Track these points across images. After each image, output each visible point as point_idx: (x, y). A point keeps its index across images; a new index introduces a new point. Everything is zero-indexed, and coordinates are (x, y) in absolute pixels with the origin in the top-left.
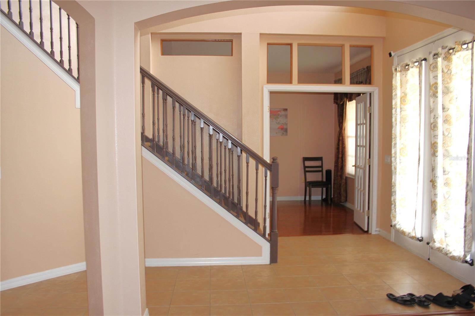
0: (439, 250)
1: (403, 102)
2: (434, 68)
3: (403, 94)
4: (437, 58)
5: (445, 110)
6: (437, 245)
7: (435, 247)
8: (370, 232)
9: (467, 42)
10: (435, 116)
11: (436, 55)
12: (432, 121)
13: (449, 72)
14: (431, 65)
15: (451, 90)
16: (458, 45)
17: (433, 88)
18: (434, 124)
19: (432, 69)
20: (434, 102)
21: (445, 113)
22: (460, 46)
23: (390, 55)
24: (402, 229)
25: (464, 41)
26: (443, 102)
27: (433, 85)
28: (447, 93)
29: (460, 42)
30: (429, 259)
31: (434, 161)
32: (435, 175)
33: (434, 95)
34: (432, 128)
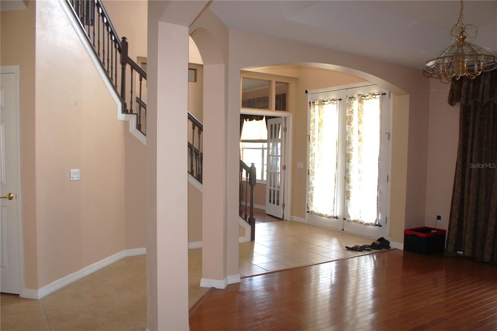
0: (355, 221)
1: (320, 126)
2: (349, 106)
3: (320, 121)
4: (351, 100)
5: (360, 134)
6: (352, 218)
7: (351, 220)
8: (285, 219)
9: (376, 94)
10: (349, 137)
11: (352, 98)
12: (347, 140)
13: (362, 110)
14: (347, 104)
15: (363, 121)
16: (370, 95)
17: (348, 119)
18: (348, 142)
19: (348, 107)
20: (348, 128)
21: (360, 136)
22: (371, 96)
23: (306, 92)
24: (319, 213)
25: (374, 93)
26: (358, 128)
27: (348, 117)
28: (361, 123)
29: (371, 93)
30: (343, 230)
31: (348, 165)
32: (349, 174)
33: (349, 123)
34: (347, 144)
